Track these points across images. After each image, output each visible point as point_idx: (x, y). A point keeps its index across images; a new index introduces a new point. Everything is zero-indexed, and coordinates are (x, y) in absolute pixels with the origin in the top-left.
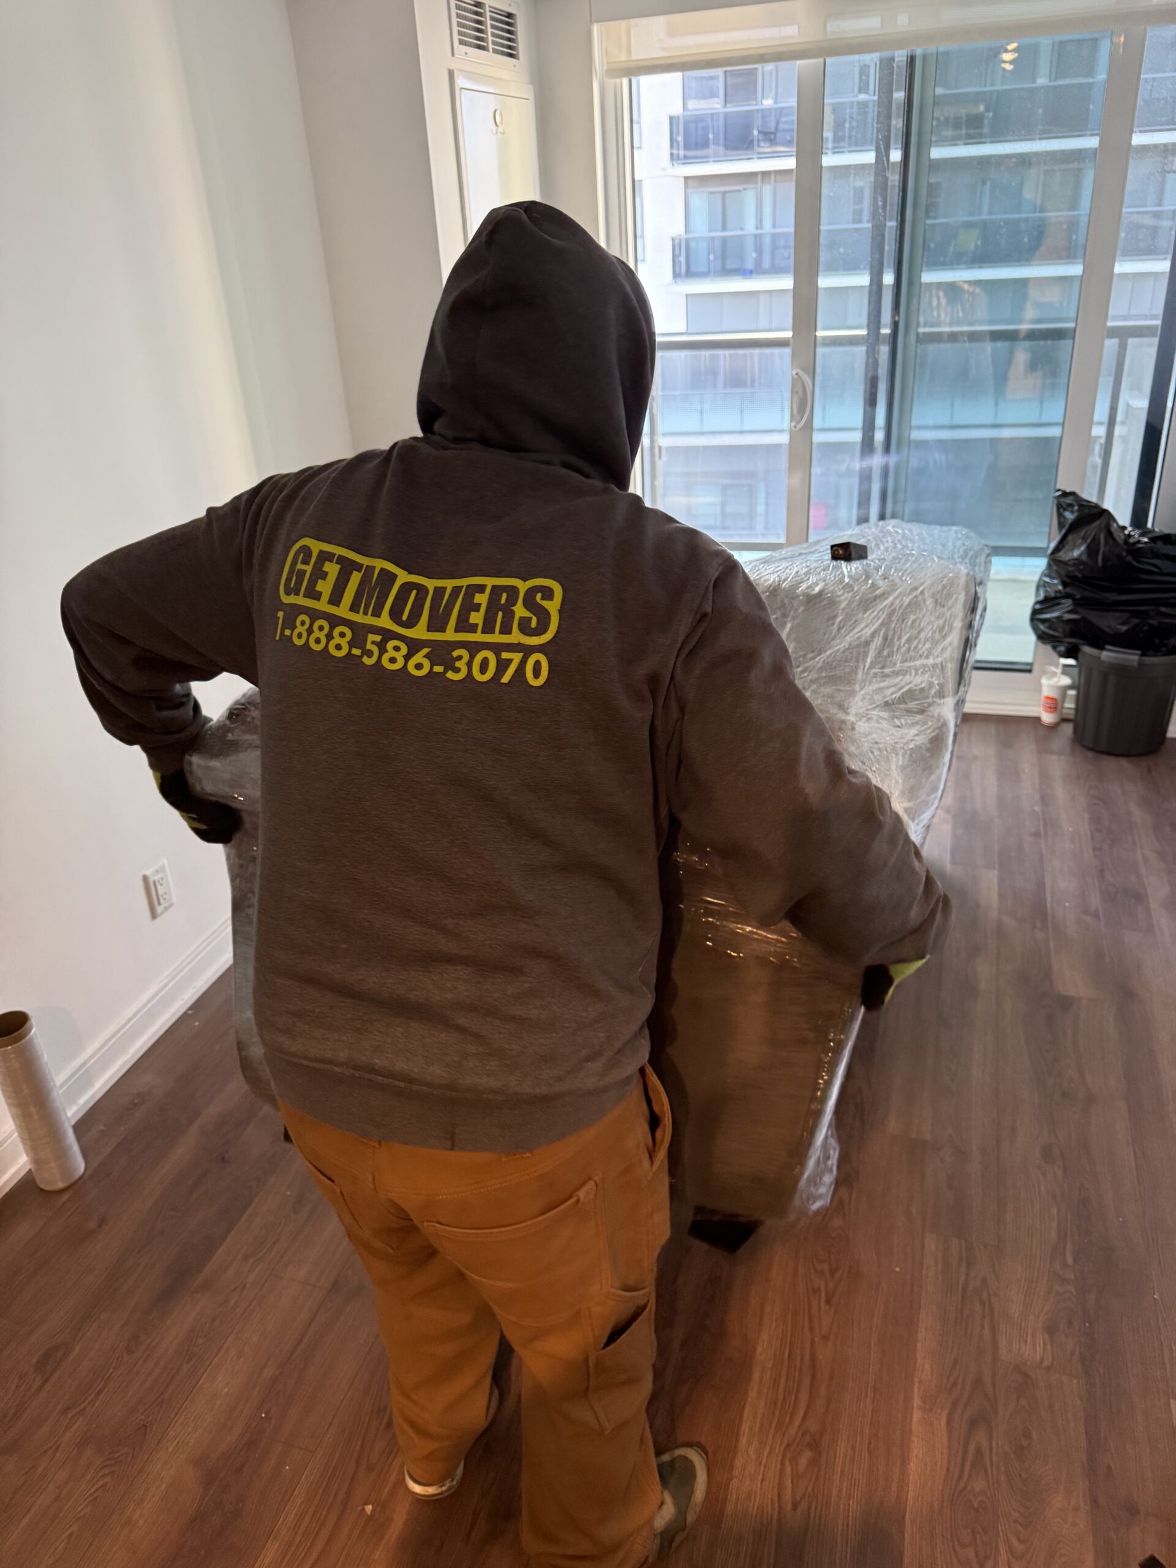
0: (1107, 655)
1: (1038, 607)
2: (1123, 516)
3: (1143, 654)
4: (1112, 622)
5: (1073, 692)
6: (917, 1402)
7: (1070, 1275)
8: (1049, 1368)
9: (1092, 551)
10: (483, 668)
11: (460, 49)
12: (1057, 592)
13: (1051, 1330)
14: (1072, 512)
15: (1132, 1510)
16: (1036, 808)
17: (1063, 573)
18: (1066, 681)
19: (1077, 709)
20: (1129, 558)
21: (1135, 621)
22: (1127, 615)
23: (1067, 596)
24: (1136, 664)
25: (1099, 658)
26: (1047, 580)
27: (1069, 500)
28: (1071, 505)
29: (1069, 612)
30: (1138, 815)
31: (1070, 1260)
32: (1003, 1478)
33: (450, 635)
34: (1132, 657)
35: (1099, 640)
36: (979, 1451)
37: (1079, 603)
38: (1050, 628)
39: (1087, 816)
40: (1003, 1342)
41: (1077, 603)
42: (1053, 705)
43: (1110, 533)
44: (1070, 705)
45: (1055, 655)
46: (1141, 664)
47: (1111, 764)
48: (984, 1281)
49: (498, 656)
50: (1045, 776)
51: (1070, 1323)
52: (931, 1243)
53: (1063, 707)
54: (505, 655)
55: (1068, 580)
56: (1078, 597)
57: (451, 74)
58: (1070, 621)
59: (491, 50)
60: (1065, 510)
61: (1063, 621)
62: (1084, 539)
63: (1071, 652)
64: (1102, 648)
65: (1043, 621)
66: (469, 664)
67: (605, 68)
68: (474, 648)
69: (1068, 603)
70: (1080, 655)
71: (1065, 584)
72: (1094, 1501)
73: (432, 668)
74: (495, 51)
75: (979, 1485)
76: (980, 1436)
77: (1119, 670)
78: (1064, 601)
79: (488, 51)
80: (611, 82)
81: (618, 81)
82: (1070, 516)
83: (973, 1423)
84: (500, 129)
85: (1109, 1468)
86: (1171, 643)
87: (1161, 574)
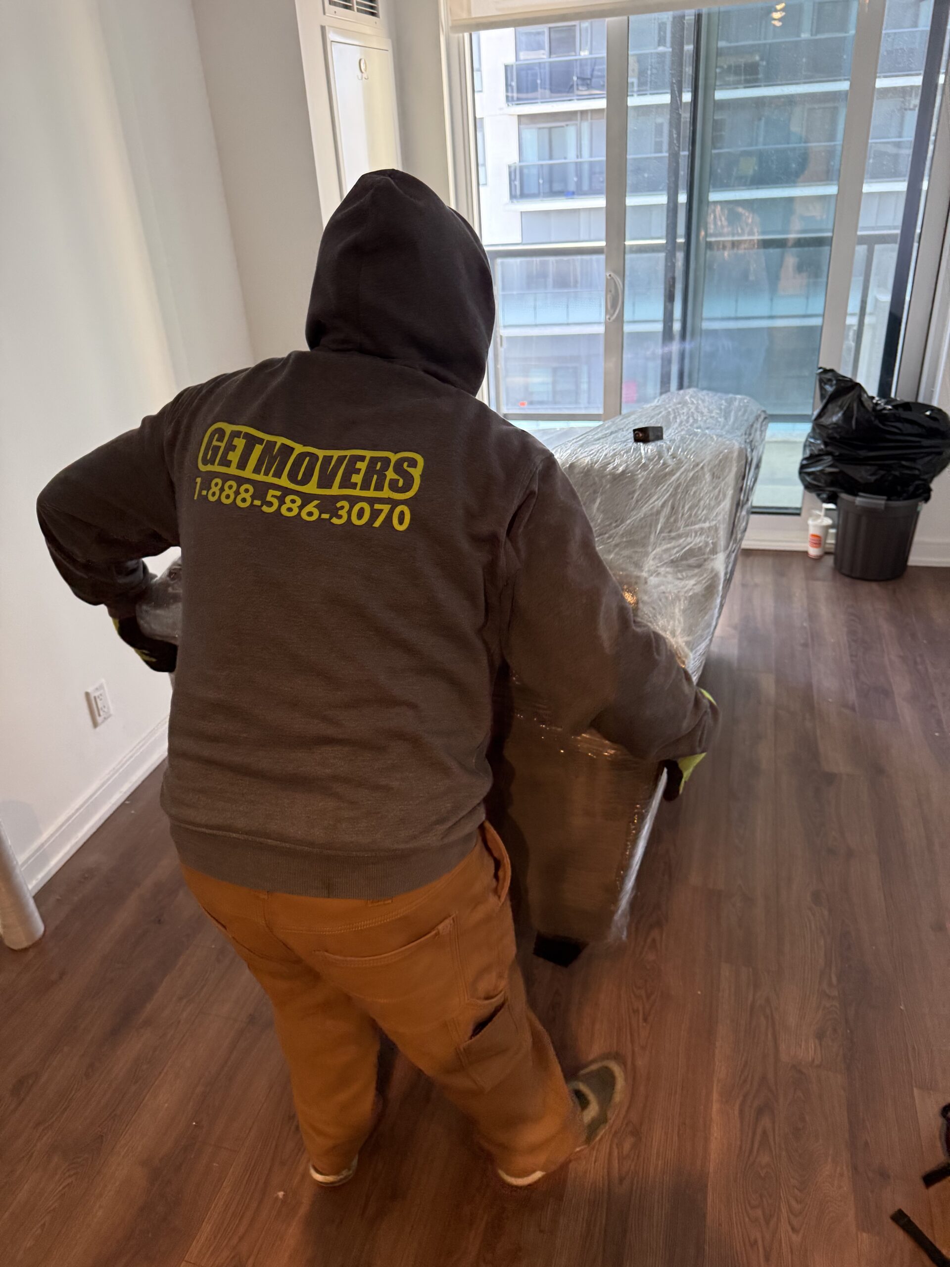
0: (859, 500)
1: (805, 462)
2: (871, 388)
3: (889, 499)
4: (863, 474)
5: (833, 531)
6: (715, 1096)
7: (835, 993)
8: (819, 1066)
9: (847, 416)
10: (360, 516)
11: (330, 8)
12: (821, 450)
13: (820, 1036)
14: (831, 386)
15: (884, 1175)
16: (805, 624)
17: (825, 435)
18: (828, 521)
19: (836, 544)
20: (877, 422)
21: (883, 473)
22: (875, 468)
23: (828, 453)
24: (883, 507)
25: (854, 503)
26: (812, 440)
27: (829, 376)
28: (830, 380)
29: (830, 466)
30: (886, 627)
31: (834, 980)
32: (784, 1153)
33: (335, 491)
34: (879, 502)
35: (854, 488)
36: (764, 1132)
37: (838, 459)
38: (814, 479)
39: (845, 629)
40: (783, 1047)
41: (836, 459)
42: (818, 541)
43: (861, 403)
44: (831, 541)
45: (818, 501)
46: (887, 507)
47: (864, 588)
48: (768, 1000)
49: (372, 507)
50: (812, 598)
51: (835, 1030)
52: (726, 971)
53: (825, 543)
54: (377, 506)
55: (827, 440)
56: (837, 454)
57: (323, 28)
58: (831, 473)
59: (356, 10)
60: (825, 384)
61: (824, 474)
62: (841, 407)
63: (832, 499)
64: (856, 495)
65: (809, 474)
66: (349, 513)
67: (450, 24)
68: (353, 500)
69: (828, 459)
70: (839, 501)
71: (826, 444)
72: (855, 1168)
73: (320, 516)
74: (359, 10)
75: (765, 1159)
76: (766, 1122)
77: (870, 512)
78: (825, 457)
79: (354, 11)
80: (455, 36)
81: (461, 35)
82: (830, 389)
83: (760, 1112)
84: (365, 75)
85: (866, 1144)
86: (911, 488)
87: (902, 434)
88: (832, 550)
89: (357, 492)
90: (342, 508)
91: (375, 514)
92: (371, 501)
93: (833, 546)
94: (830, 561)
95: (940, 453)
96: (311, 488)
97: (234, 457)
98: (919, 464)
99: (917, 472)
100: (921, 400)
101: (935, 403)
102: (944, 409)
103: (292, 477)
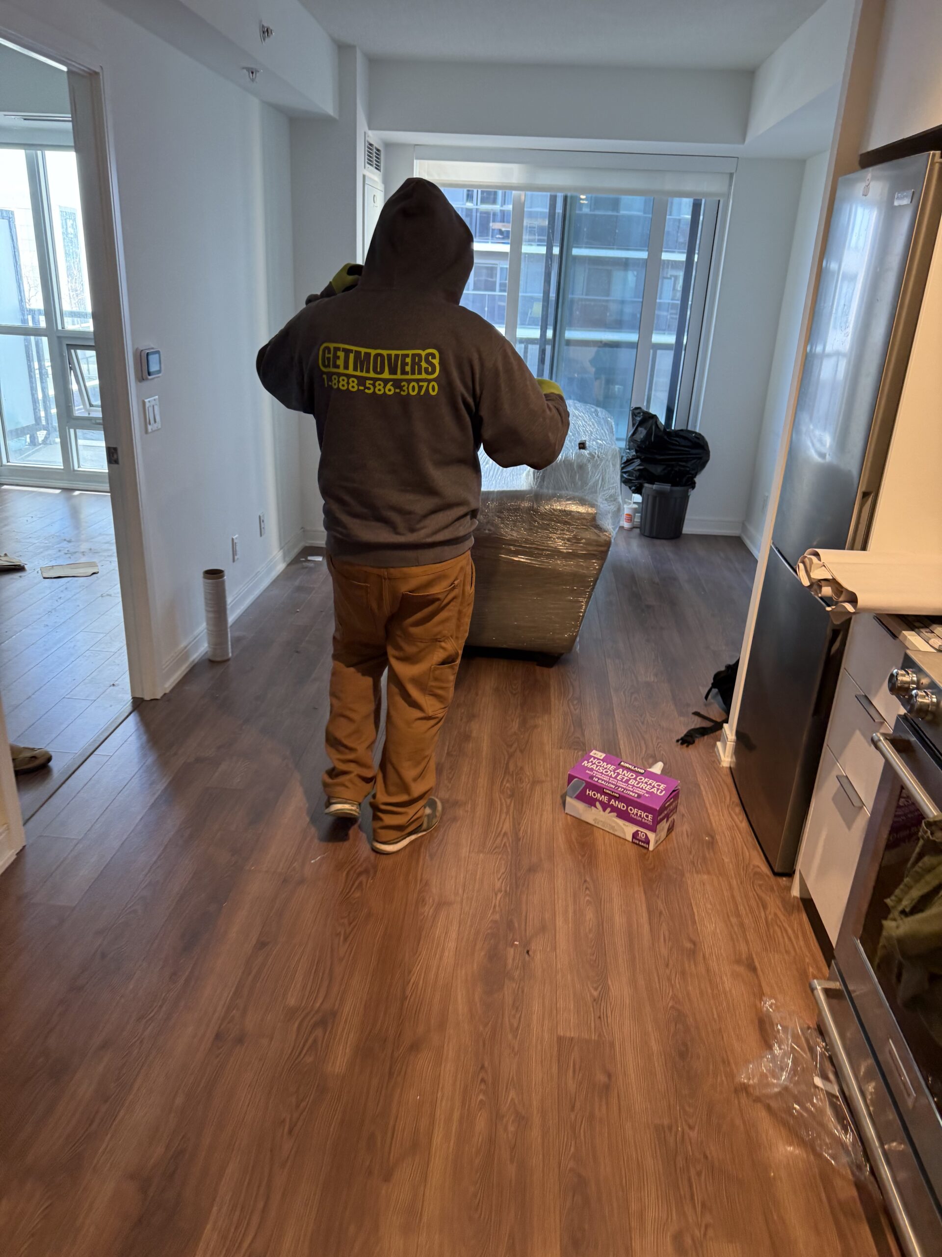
0: (654, 487)
1: (623, 466)
2: (662, 420)
3: (672, 486)
4: (658, 470)
5: (638, 515)
9: (649, 434)
10: (413, 389)
11: (369, 167)
12: (634, 456)
14: (639, 417)
17: (636, 446)
18: (636, 506)
19: (641, 519)
20: (666, 437)
21: (669, 469)
22: (664, 467)
23: (638, 457)
24: (669, 490)
25: (652, 488)
26: (628, 451)
27: (638, 411)
28: (639, 413)
29: (638, 466)
33: (399, 376)
34: (667, 487)
35: (652, 480)
37: (643, 461)
38: (629, 476)
41: (642, 460)
42: (630, 518)
43: (657, 426)
44: (637, 519)
45: (631, 492)
46: (671, 491)
47: (658, 542)
49: (418, 384)
53: (634, 521)
54: (421, 384)
55: (638, 449)
56: (643, 457)
58: (639, 470)
60: (636, 416)
61: (635, 471)
62: (645, 429)
63: (638, 491)
64: (653, 483)
65: (625, 473)
66: (408, 388)
68: (409, 381)
69: (638, 462)
70: (643, 491)
71: (637, 451)
77: (660, 494)
78: (636, 460)
82: (638, 419)
86: (684, 480)
87: (679, 446)
88: (639, 526)
89: (410, 377)
90: (404, 386)
91: (420, 388)
92: (418, 381)
93: (639, 523)
94: (638, 531)
95: (700, 458)
96: (386, 375)
97: (340, 362)
98: (689, 464)
99: (688, 469)
100: (689, 428)
101: (697, 431)
102: (703, 434)
103: (375, 371)
